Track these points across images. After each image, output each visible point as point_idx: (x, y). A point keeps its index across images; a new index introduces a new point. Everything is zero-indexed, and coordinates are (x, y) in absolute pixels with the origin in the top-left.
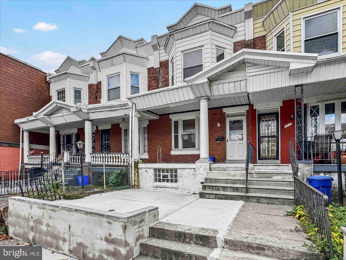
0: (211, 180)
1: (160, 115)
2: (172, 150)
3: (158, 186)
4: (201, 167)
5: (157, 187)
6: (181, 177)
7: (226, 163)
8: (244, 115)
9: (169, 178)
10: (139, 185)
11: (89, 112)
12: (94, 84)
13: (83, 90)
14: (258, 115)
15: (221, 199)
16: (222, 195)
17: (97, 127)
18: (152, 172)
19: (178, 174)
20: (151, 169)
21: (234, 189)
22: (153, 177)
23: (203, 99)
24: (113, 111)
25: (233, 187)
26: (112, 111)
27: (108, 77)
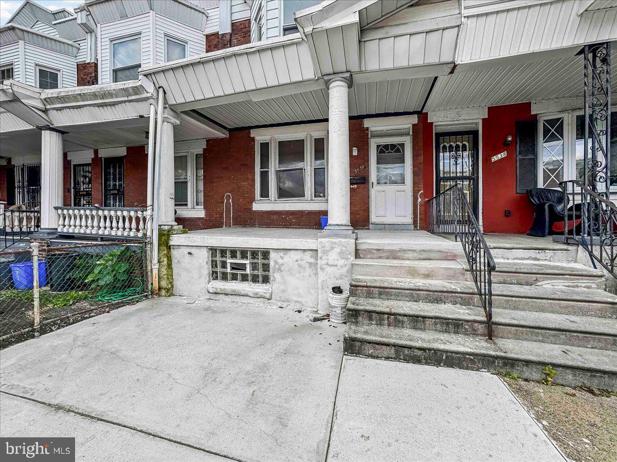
0: (370, 291)
1: (230, 130)
2: (254, 200)
3: (219, 291)
4: (333, 248)
5: (216, 293)
6: (279, 269)
7: (369, 229)
8: (408, 134)
9: (248, 271)
10: (172, 286)
11: (48, 107)
12: (89, 63)
13: (64, 73)
14: (436, 134)
15: (417, 360)
16: (420, 349)
17: (96, 152)
18: (203, 257)
19: (272, 264)
20: (202, 249)
21: (447, 324)
22: (206, 270)
23: (337, 79)
24: (109, 107)
25: (446, 319)
26: (106, 106)
27: (114, 42)
